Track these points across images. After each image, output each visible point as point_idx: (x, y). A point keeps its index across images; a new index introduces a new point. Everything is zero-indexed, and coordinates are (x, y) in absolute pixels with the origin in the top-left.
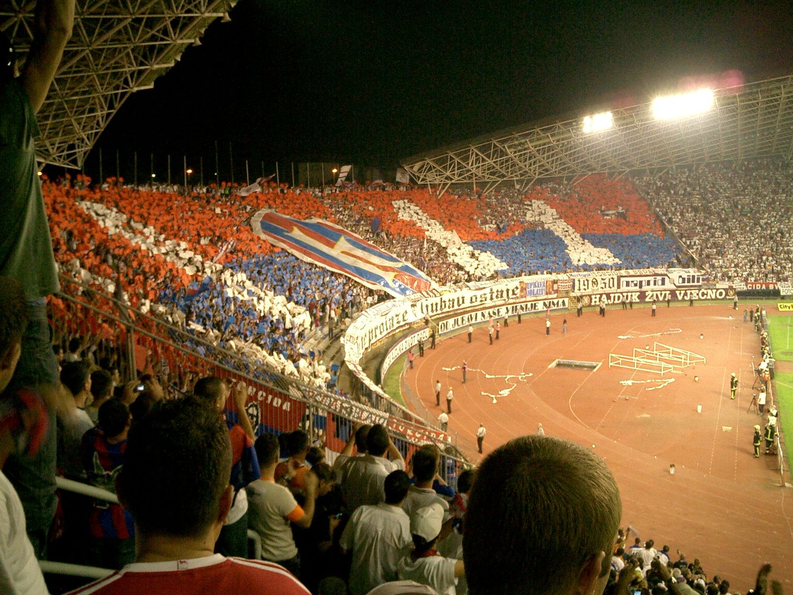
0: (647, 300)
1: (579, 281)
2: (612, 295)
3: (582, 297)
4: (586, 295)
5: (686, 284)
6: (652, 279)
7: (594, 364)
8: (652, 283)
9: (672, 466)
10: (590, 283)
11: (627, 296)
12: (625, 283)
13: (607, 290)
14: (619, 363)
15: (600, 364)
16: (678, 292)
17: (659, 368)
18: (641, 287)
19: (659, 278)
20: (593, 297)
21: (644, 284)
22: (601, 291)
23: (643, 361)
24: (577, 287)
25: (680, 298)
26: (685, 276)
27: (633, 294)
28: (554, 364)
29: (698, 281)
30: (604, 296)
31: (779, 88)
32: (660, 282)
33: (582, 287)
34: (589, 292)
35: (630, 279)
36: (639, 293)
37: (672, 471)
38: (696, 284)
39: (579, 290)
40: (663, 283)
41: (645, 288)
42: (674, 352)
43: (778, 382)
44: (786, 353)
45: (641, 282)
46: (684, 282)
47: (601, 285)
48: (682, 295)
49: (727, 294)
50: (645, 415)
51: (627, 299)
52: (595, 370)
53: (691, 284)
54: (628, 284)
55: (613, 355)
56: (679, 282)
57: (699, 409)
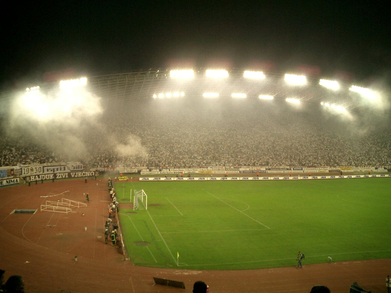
0: (57, 177)
1: (24, 169)
2: (40, 176)
3: (26, 177)
4: (28, 176)
5: (75, 169)
6: (59, 167)
7: (34, 210)
8: (59, 169)
9: (76, 257)
10: (30, 170)
11: (48, 176)
12: (46, 170)
13: (38, 173)
14: (45, 209)
15: (37, 210)
16: (72, 174)
17: (65, 211)
18: (54, 171)
19: (62, 167)
20: (31, 177)
21: (55, 170)
22: (35, 174)
23: (57, 207)
24: (23, 172)
25: (73, 176)
26: (75, 165)
27: (51, 175)
28: (14, 211)
29: (81, 168)
30: (37, 176)
32: (63, 169)
33: (26, 172)
34: (29, 174)
35: (49, 168)
36: (53, 175)
37: (76, 260)
38: (80, 169)
39: (24, 173)
40: (65, 170)
41: (56, 172)
42: (72, 203)
43: (121, 213)
44: (123, 200)
45: (54, 169)
46: (74, 169)
47: (35, 171)
48: (74, 175)
49: (95, 174)
50: (61, 234)
51: (48, 178)
52: (34, 213)
53: (78, 169)
54: (48, 171)
55: (42, 205)
56: (72, 169)
57: (86, 228)
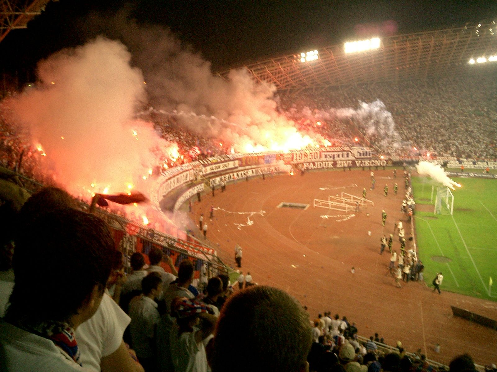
0: (338, 166)
1: (296, 154)
2: (316, 163)
3: (298, 164)
4: (300, 163)
5: (362, 157)
6: (340, 153)
7: (305, 205)
8: (341, 156)
9: (353, 268)
10: (303, 155)
11: (325, 164)
12: (324, 156)
13: (313, 160)
14: (320, 205)
15: (308, 205)
16: (356, 162)
17: (345, 208)
18: (334, 158)
19: (345, 153)
20: (305, 164)
21: (336, 156)
22: (309, 160)
23: (335, 204)
24: (295, 158)
25: (358, 165)
26: (361, 151)
27: (329, 162)
28: (281, 204)
29: (369, 155)
30: (312, 164)
31: (418, 39)
32: (346, 156)
33: (298, 158)
34: (302, 161)
35: (327, 154)
36: (332, 162)
37: (353, 271)
38: (368, 157)
39: (296, 160)
40: (348, 156)
41: (336, 159)
42: (354, 198)
43: (417, 217)
44: (421, 200)
45: (334, 155)
46: (360, 155)
47: (309, 157)
48: (359, 163)
49: (387, 163)
50: (336, 237)
51: (325, 165)
52: (305, 209)
53: (365, 157)
54: (326, 156)
55: (316, 200)
56: (357, 155)
57: (370, 233)
